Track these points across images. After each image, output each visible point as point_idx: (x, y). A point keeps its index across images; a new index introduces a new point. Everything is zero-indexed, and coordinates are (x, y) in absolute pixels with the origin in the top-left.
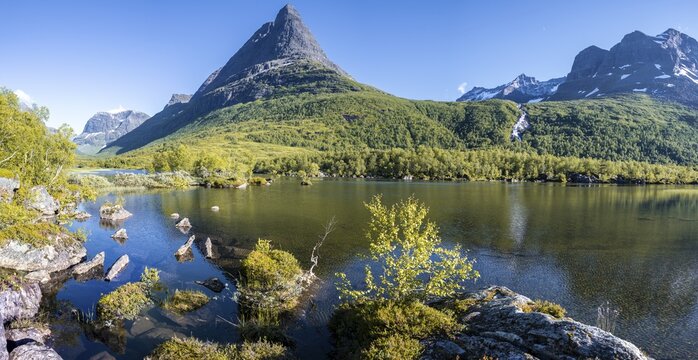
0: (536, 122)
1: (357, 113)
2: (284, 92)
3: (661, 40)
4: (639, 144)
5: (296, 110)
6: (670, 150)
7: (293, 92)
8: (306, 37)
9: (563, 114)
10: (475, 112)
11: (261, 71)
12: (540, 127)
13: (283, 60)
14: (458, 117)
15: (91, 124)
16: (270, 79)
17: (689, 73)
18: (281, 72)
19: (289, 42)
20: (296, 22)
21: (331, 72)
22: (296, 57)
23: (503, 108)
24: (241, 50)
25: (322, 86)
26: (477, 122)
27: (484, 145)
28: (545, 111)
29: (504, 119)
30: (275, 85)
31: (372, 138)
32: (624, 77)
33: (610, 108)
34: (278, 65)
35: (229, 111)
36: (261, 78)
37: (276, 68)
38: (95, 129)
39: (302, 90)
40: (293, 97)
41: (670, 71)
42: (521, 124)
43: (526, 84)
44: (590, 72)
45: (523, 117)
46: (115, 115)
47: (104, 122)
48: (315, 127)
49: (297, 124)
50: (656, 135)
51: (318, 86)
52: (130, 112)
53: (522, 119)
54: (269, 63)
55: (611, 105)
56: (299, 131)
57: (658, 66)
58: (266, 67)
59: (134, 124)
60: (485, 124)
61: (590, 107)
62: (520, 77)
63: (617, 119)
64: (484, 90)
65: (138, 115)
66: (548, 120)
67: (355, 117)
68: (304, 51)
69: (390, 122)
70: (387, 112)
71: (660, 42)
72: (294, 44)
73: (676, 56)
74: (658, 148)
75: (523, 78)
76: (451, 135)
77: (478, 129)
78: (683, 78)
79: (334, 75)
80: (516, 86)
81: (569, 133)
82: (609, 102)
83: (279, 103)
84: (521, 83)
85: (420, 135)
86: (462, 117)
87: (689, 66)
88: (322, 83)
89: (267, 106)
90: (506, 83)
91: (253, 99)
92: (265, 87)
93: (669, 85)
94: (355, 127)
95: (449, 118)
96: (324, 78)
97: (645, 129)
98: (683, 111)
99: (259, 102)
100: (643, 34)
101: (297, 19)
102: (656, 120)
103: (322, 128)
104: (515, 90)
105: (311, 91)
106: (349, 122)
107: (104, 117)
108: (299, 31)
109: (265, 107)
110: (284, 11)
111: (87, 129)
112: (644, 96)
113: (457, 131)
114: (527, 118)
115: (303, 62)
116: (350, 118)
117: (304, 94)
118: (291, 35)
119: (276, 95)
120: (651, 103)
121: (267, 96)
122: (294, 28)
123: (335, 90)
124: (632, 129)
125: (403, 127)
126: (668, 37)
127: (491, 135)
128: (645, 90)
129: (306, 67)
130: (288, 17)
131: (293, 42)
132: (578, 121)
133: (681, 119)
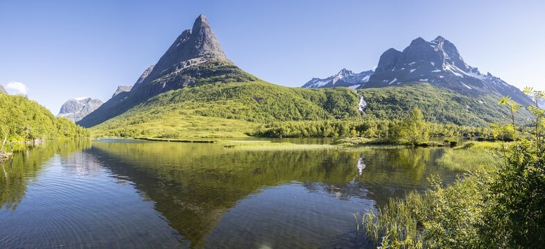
0: (371, 102)
1: (261, 96)
2: (203, 83)
3: (434, 44)
4: (435, 115)
5: (219, 94)
6: (452, 118)
7: (210, 82)
8: (214, 41)
9: (386, 97)
10: (333, 95)
11: (185, 67)
12: (375, 104)
13: (199, 59)
14: (323, 99)
15: (64, 108)
16: (191, 72)
17: (451, 69)
18: (200, 67)
19: (202, 45)
20: (208, 29)
21: (234, 67)
22: (208, 56)
23: (349, 93)
24: (167, 52)
25: (231, 78)
26: (337, 102)
27: (346, 116)
28: (374, 94)
29: (352, 100)
30: (196, 77)
31: (276, 113)
32: (412, 71)
33: (411, 93)
34: (197, 62)
35: (166, 96)
36: (186, 72)
37: (196, 64)
38: (67, 111)
39: (216, 80)
40: (211, 85)
41: (440, 67)
42: (362, 103)
43: (346, 75)
44: (390, 67)
45: (362, 98)
46: (80, 101)
47: (73, 106)
48: (238, 106)
49: (224, 104)
50: (442, 110)
51: (227, 77)
52: (90, 99)
53: (362, 100)
54: (190, 61)
55: (411, 91)
56: (228, 108)
57: (433, 64)
58: (188, 64)
59: (93, 107)
60: (342, 103)
61: (400, 92)
62: (343, 70)
63: (418, 99)
64: (320, 80)
65: (95, 101)
66: (378, 101)
67: (261, 99)
68: (213, 52)
69: (284, 102)
70: (279, 95)
71: (434, 46)
72: (206, 47)
73: (443, 56)
74: (446, 117)
75: (345, 71)
76: (322, 111)
77: (338, 106)
78: (448, 72)
79: (237, 69)
80: (341, 77)
81: (393, 109)
82: (409, 88)
83: (203, 89)
84: (343, 74)
85: (304, 110)
86: (325, 99)
87: (451, 64)
88: (229, 75)
89: (194, 92)
90: (333, 75)
91: (182, 87)
92: (189, 79)
93: (441, 77)
94: (262, 105)
95: (317, 99)
96: (230, 72)
97: (435, 105)
98: (452, 94)
99: (186, 89)
100: (423, 40)
101: (208, 27)
102: (439, 100)
103: (242, 106)
104: (339, 80)
105: (223, 81)
106: (259, 102)
107: (73, 102)
108: (210, 36)
109: (193, 92)
110: (199, 20)
111: (61, 112)
112: (428, 84)
113: (325, 107)
114: (365, 99)
115: (215, 60)
116: (258, 99)
117: (218, 83)
118: (204, 39)
119: (198, 83)
120: (433, 89)
121: (191, 85)
122: (206, 34)
123: (239, 80)
124: (429, 106)
125: (292, 105)
126: (438, 43)
127: (347, 110)
128: (426, 80)
129: (216, 64)
130: (203, 25)
131: (205, 45)
132: (396, 101)
133: (453, 99)
